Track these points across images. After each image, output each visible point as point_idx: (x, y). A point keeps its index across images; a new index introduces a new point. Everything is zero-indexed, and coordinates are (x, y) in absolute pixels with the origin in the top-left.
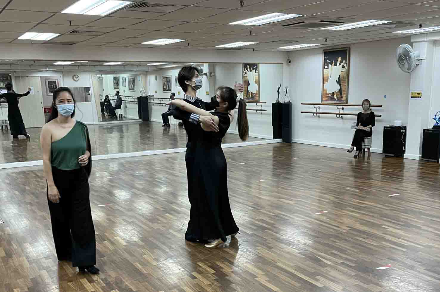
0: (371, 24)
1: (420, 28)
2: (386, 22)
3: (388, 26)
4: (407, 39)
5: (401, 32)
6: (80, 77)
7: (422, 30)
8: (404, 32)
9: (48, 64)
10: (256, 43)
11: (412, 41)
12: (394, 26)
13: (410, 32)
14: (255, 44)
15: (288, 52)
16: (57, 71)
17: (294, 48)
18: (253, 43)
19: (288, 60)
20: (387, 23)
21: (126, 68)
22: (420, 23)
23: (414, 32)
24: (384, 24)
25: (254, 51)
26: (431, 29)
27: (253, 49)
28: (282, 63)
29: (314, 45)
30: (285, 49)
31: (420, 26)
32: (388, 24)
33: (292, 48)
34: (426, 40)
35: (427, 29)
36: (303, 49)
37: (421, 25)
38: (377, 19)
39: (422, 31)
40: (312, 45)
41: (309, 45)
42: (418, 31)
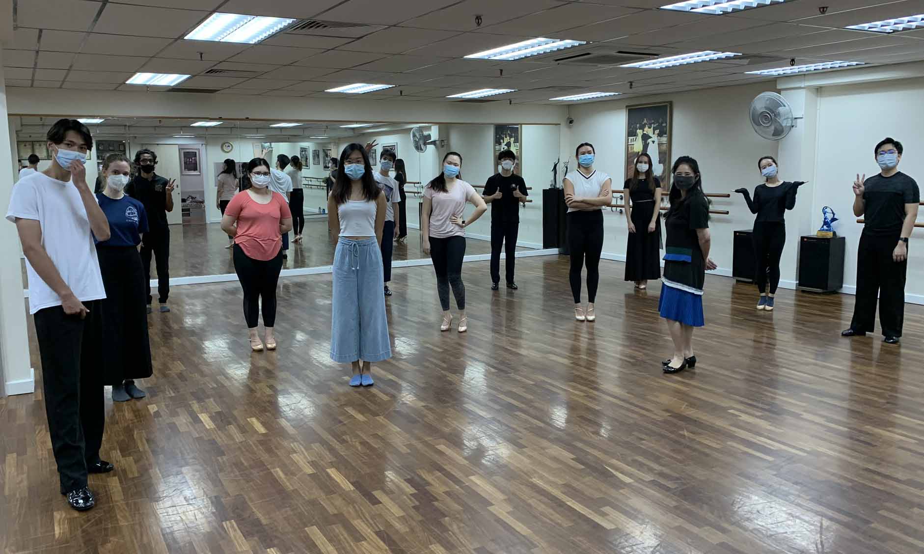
0: (707, 58)
1: (793, 65)
2: (731, 54)
3: (737, 61)
4: (771, 84)
5: (758, 72)
6: (233, 145)
7: (796, 69)
8: (765, 72)
9: (183, 126)
10: (513, 90)
11: (779, 87)
12: (746, 61)
13: (774, 72)
14: (511, 92)
15: (569, 105)
16: (197, 138)
17: (579, 98)
18: (509, 91)
19: (568, 118)
20: (735, 55)
21: (307, 133)
22: (792, 56)
23: (781, 72)
24: (728, 58)
25: (510, 103)
26: (812, 67)
27: (509, 102)
28: (560, 124)
29: (612, 94)
30: (562, 101)
31: (793, 62)
32: (735, 57)
33: (575, 99)
34: (803, 86)
35: (804, 68)
36: (594, 100)
37: (793, 60)
38: (716, 50)
39: (797, 71)
40: (607, 94)
41: (603, 94)
42: (788, 70)
